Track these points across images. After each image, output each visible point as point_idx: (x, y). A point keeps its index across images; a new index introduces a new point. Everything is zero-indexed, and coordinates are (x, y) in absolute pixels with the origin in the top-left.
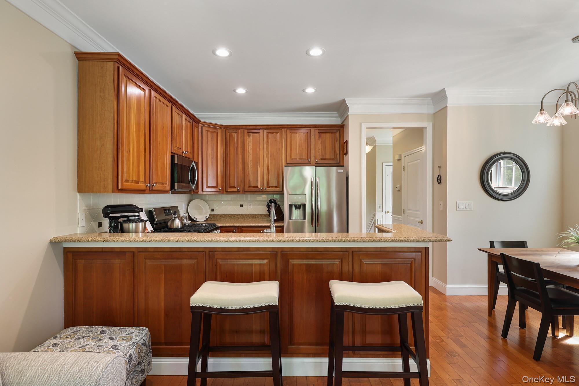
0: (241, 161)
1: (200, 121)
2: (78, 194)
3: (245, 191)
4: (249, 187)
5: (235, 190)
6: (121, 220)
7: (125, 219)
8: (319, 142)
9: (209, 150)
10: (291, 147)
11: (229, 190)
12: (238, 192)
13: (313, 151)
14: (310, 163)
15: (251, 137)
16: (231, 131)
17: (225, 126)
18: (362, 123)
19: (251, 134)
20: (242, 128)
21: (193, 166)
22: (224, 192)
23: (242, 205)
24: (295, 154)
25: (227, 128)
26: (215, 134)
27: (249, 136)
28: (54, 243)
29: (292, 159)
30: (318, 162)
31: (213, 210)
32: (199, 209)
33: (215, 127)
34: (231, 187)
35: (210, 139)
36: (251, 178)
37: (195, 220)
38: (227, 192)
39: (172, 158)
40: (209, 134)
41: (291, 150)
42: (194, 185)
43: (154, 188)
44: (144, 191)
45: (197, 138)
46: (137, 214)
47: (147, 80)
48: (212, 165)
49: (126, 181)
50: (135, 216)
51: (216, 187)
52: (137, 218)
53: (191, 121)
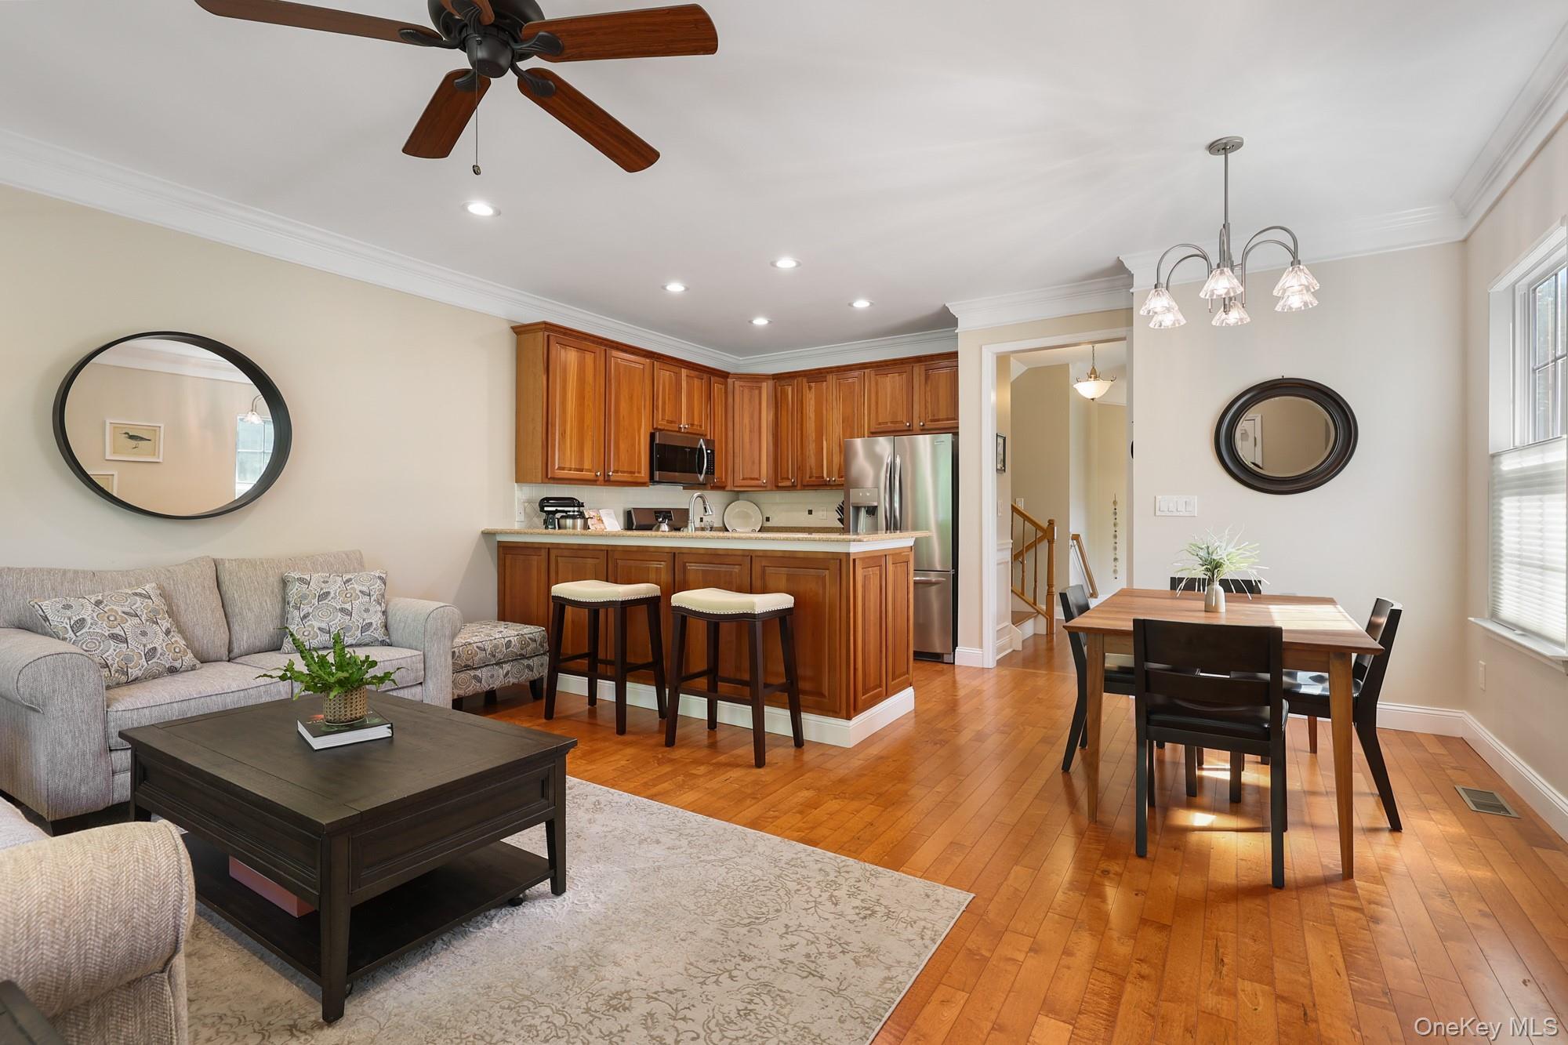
0: (799, 432)
1: (729, 373)
2: (516, 484)
3: (804, 486)
4: (810, 477)
5: (788, 483)
6: (558, 515)
7: (564, 514)
8: (928, 389)
9: (743, 419)
10: (877, 403)
11: (780, 485)
12: (792, 488)
13: (916, 407)
14: (909, 430)
15: (813, 390)
16: (783, 383)
17: (774, 375)
18: (983, 347)
19: (813, 384)
20: (800, 376)
21: (701, 446)
22: (774, 488)
23: (811, 511)
24: (885, 416)
25: (780, 379)
26: (757, 392)
27: (810, 388)
28: (488, 535)
29: (880, 424)
30: (926, 427)
31: (768, 519)
32: (746, 516)
33: (756, 379)
34: (782, 479)
35: (746, 400)
36: (812, 461)
38: (779, 488)
39: (652, 436)
40: (746, 391)
41: (877, 408)
42: (703, 476)
43: (612, 478)
44: (593, 482)
45: (722, 401)
46: (576, 509)
47: (596, 339)
48: (751, 442)
49: (560, 468)
50: (574, 511)
51: (757, 479)
52: (576, 513)
53: (705, 376)
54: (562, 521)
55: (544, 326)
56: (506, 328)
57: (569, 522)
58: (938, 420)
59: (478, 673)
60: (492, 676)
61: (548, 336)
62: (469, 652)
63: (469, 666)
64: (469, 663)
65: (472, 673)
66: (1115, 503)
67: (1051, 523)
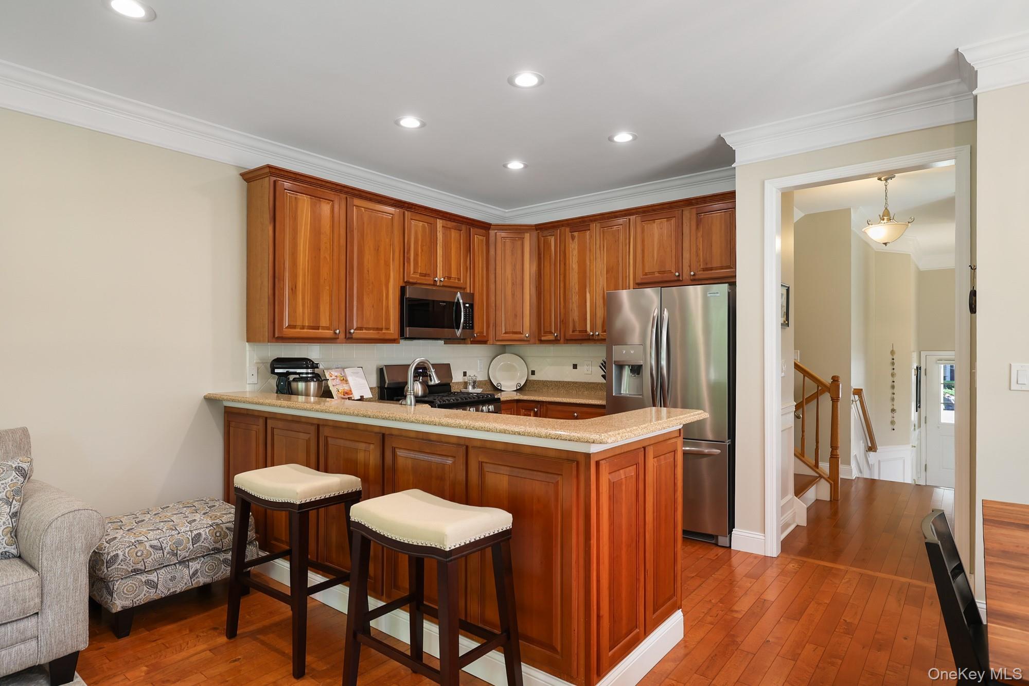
0: (562, 285)
1: (490, 225)
2: (247, 343)
3: (567, 340)
4: (573, 331)
5: (551, 337)
6: (291, 377)
7: (297, 376)
8: (700, 234)
9: (505, 272)
10: (643, 251)
11: (543, 338)
12: (556, 341)
13: (686, 255)
14: (679, 280)
15: (576, 240)
16: (546, 233)
17: (536, 225)
18: (766, 182)
19: (576, 234)
20: (563, 226)
21: (458, 300)
22: (537, 341)
23: (576, 365)
24: (652, 265)
25: (542, 228)
26: (519, 243)
27: (573, 238)
28: (211, 400)
29: (646, 274)
30: (697, 277)
31: (533, 373)
32: (509, 368)
33: (518, 230)
34: (545, 332)
35: (508, 252)
36: (575, 315)
37: (499, 388)
38: (542, 342)
39: (403, 290)
40: (508, 241)
41: (643, 257)
42: (460, 330)
43: (354, 336)
44: (333, 340)
45: (482, 252)
46: (309, 371)
47: (334, 186)
48: (513, 295)
49: (290, 327)
50: (307, 373)
51: (520, 333)
52: (310, 375)
53: (464, 227)
54: (294, 385)
55: (267, 170)
56: (235, 175)
57: (301, 386)
58: (711, 269)
59: (153, 577)
60: (173, 579)
61: (275, 182)
62: (139, 554)
63: (138, 570)
64: (139, 566)
65: (143, 578)
66: (892, 352)
67: (835, 380)
